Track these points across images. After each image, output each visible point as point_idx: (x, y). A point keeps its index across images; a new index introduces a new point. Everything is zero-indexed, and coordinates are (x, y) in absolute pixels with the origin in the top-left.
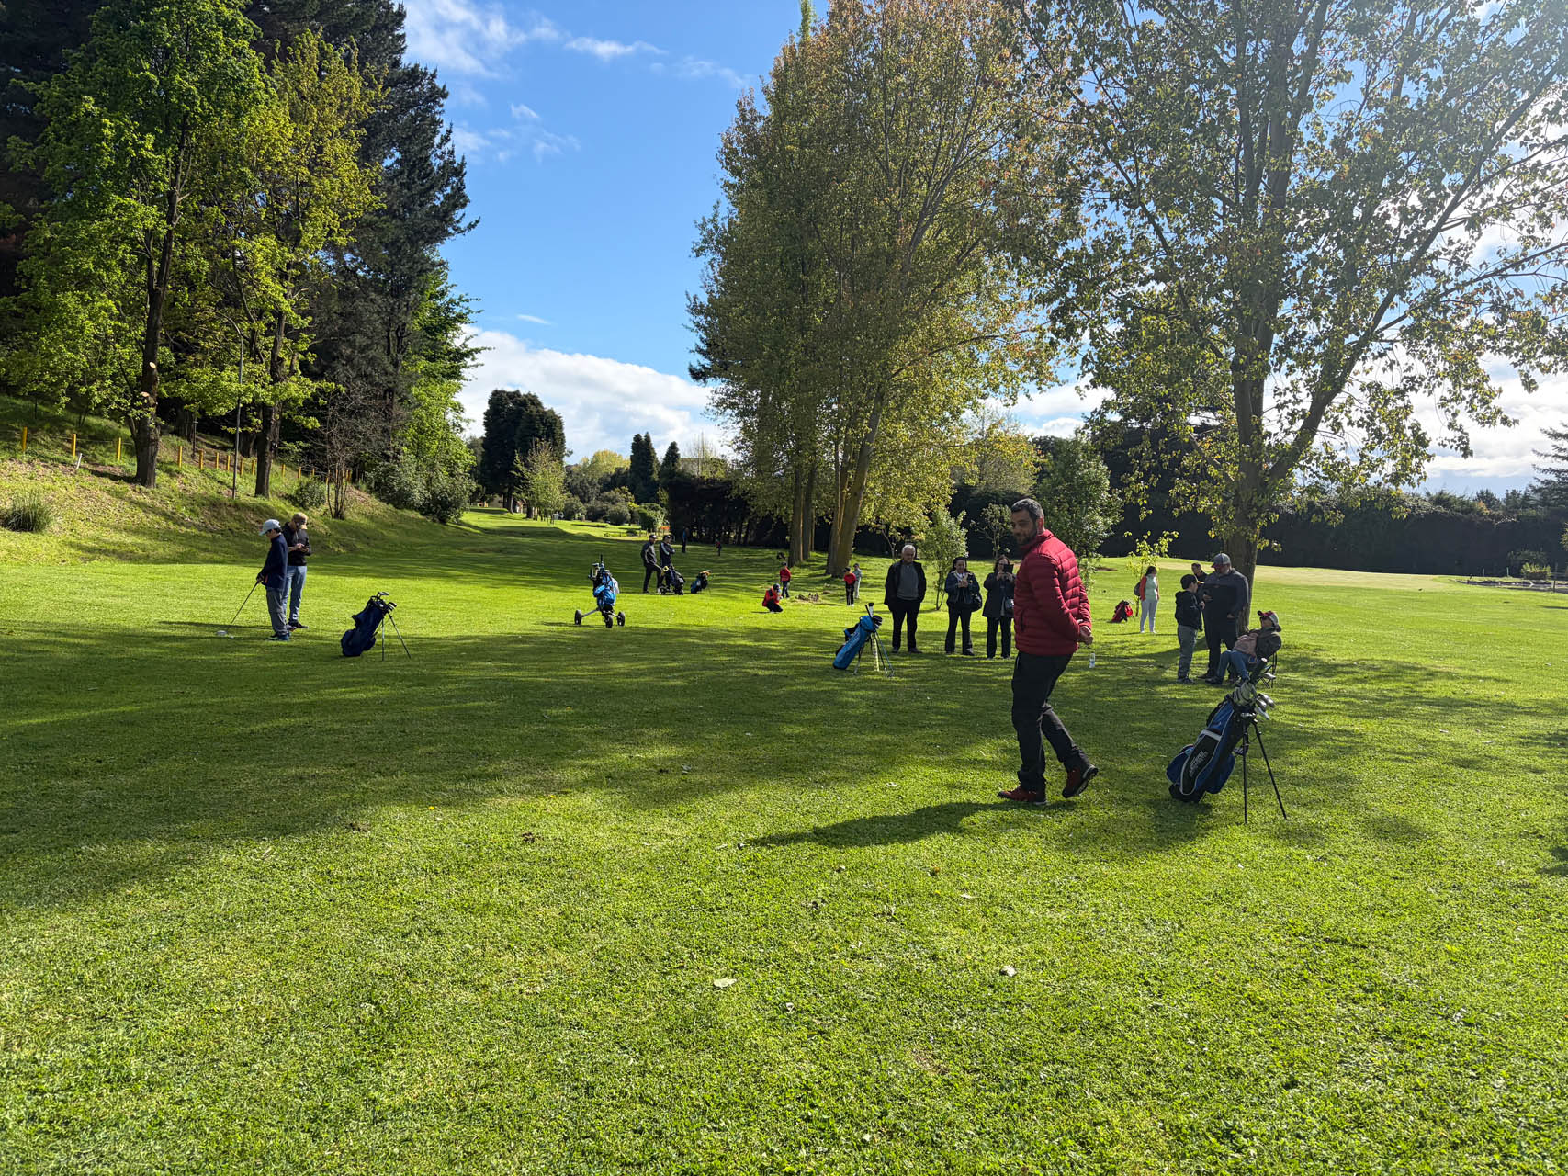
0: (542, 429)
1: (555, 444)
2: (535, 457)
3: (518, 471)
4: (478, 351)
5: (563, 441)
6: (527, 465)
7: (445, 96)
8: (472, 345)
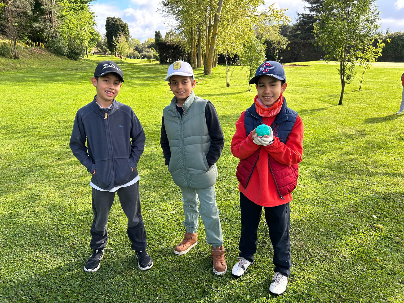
0: (121, 29)
2: (119, 38)
5: (129, 33)
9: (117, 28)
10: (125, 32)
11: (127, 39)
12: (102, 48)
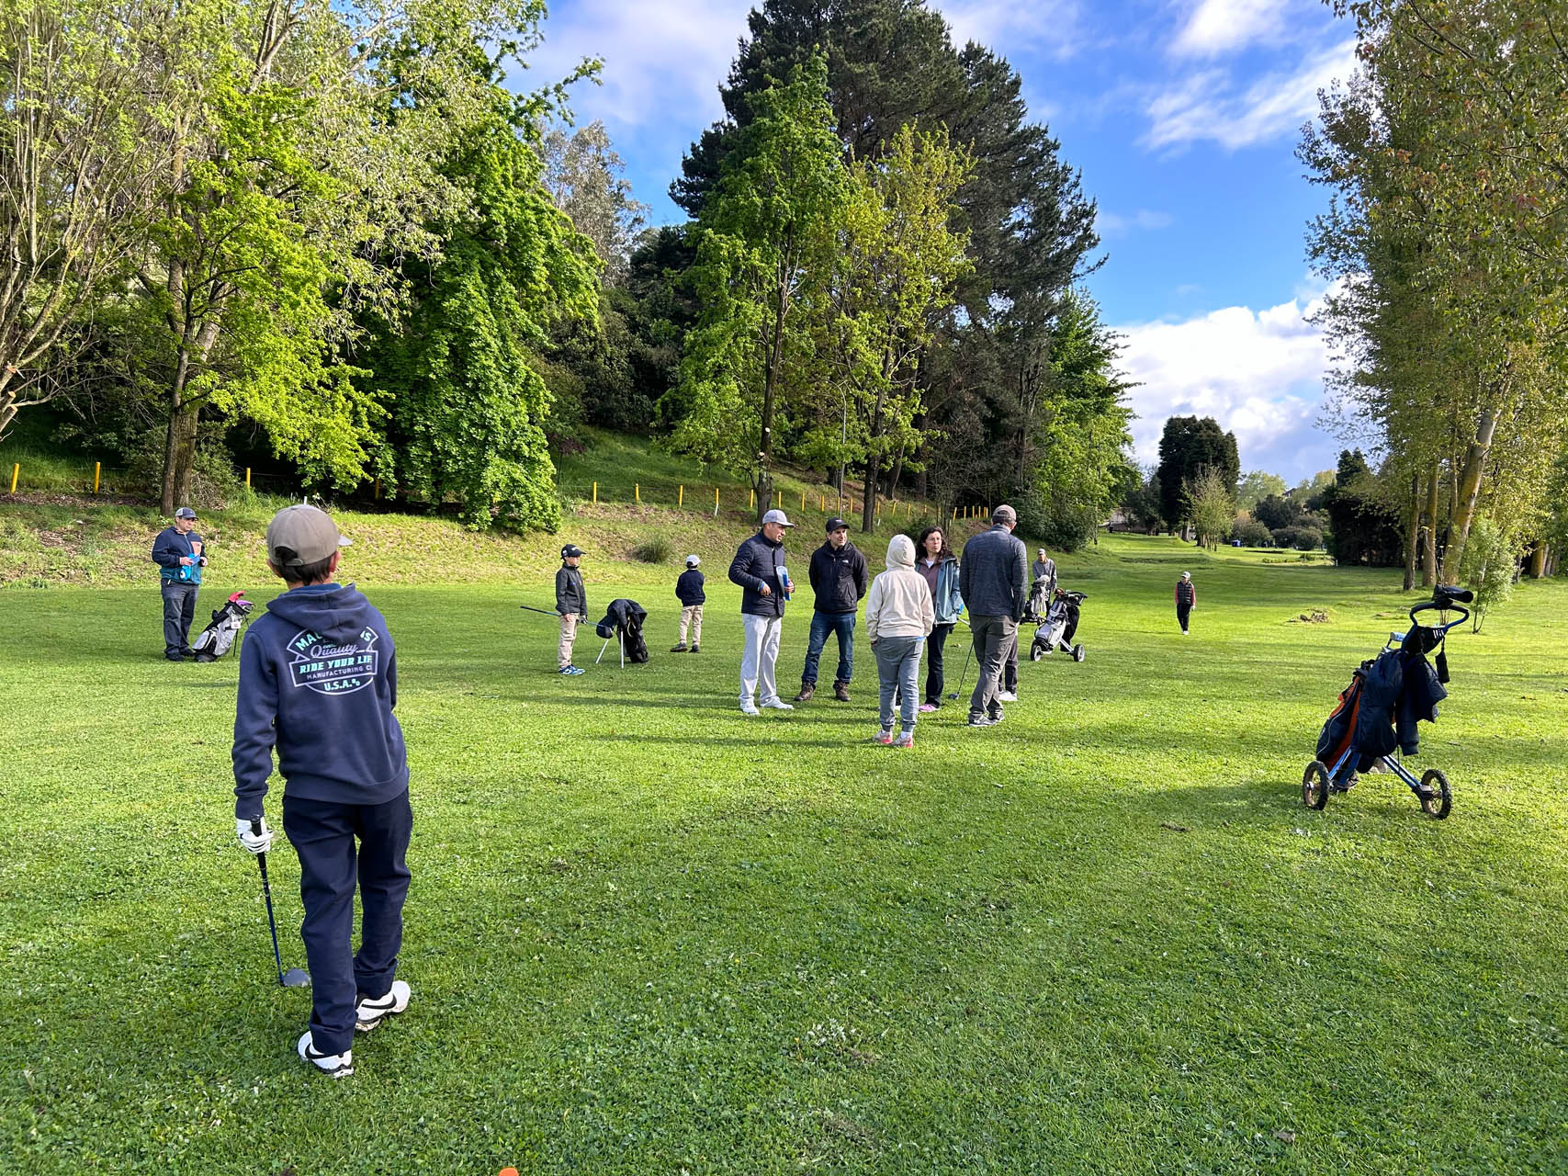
0: (1212, 454)
1: (1225, 468)
2: (1202, 483)
3: (1185, 498)
4: (1127, 386)
5: (1236, 465)
6: (1194, 492)
7: (1056, 147)
8: (1121, 380)
9: (1196, 453)
10: (1225, 463)
11: (1229, 485)
12: (1139, 513)
